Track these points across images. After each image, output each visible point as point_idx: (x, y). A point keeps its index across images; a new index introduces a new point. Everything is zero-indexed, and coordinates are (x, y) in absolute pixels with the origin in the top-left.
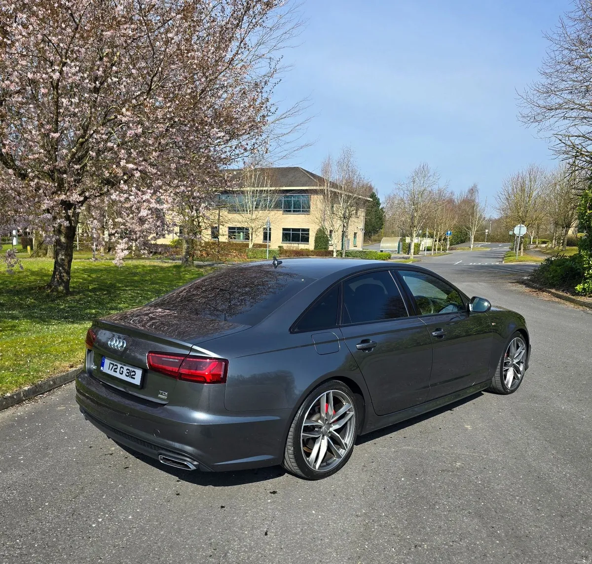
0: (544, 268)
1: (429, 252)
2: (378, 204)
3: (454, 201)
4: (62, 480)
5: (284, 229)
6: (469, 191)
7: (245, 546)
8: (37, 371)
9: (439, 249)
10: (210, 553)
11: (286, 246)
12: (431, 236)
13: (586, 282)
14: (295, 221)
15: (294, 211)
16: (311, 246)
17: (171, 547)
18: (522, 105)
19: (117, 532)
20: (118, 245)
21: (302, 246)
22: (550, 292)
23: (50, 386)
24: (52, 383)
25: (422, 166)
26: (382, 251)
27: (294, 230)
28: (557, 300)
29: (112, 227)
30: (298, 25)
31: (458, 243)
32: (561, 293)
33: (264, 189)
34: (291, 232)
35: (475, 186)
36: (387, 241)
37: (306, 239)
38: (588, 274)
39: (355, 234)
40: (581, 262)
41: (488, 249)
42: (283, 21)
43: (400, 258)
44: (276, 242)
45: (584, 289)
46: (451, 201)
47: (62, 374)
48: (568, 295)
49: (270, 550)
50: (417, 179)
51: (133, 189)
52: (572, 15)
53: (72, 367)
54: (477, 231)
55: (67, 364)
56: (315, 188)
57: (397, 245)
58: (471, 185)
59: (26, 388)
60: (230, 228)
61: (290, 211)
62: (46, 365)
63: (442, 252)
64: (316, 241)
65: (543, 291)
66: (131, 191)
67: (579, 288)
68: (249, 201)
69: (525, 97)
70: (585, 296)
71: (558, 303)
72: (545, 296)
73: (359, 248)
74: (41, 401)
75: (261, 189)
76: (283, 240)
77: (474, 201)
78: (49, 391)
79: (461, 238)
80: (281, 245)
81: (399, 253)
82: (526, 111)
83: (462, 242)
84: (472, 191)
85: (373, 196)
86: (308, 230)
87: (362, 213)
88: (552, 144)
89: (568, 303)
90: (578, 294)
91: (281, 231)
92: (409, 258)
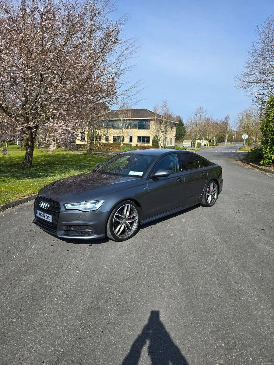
0: (249, 154)
1: (205, 147)
2: (183, 125)
3: (218, 123)
4: (7, 240)
5: (138, 137)
6: (225, 119)
7: (71, 264)
8: (8, 198)
9: (210, 145)
10: (56, 266)
11: (139, 144)
12: (205, 139)
13: (265, 160)
14: (143, 133)
15: (143, 129)
16: (150, 144)
17: (42, 264)
18: (236, 81)
19: (23, 259)
20: (51, 145)
21: (146, 144)
22: (250, 164)
23: (14, 204)
24: (14, 203)
25: (200, 108)
26: (183, 146)
27: (143, 137)
28: (252, 168)
29: (48, 137)
30: (137, 48)
31: (220, 142)
32: (254, 165)
33: (128, 119)
34: (141, 138)
35: (228, 116)
36: (186, 142)
37: (148, 141)
38: (265, 156)
39: (171, 138)
40: (262, 151)
41: (234, 145)
42: (130, 46)
43: (191, 149)
44: (135, 142)
45: (263, 163)
46: (217, 123)
47: (19, 200)
48: (257, 166)
49: (81, 265)
50: (198, 113)
51: (56, 121)
52: (257, 41)
53: (24, 197)
54: (228, 137)
55: (22, 196)
56: (151, 118)
57: (190, 143)
58: (226, 116)
59: (2, 205)
60: (114, 137)
61: (141, 129)
62: (13, 196)
63: (211, 146)
64: (153, 142)
65: (247, 164)
66: (55, 122)
67: (261, 162)
68: (121, 124)
69: (238, 77)
70: (264, 166)
71: (252, 169)
72: (248, 166)
73: (173, 145)
74: (8, 211)
75: (127, 119)
76: (138, 142)
77: (227, 123)
78: (13, 207)
79: (221, 140)
80: (137, 144)
81: (191, 147)
82: (239, 84)
83: (222, 142)
84: (227, 118)
85: (180, 121)
86: (149, 137)
87: (174, 129)
88: (252, 98)
89: (256, 169)
90: (261, 165)
91: (137, 138)
92: (194, 149)
